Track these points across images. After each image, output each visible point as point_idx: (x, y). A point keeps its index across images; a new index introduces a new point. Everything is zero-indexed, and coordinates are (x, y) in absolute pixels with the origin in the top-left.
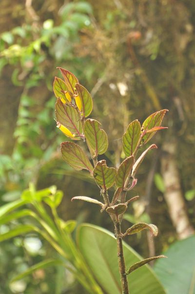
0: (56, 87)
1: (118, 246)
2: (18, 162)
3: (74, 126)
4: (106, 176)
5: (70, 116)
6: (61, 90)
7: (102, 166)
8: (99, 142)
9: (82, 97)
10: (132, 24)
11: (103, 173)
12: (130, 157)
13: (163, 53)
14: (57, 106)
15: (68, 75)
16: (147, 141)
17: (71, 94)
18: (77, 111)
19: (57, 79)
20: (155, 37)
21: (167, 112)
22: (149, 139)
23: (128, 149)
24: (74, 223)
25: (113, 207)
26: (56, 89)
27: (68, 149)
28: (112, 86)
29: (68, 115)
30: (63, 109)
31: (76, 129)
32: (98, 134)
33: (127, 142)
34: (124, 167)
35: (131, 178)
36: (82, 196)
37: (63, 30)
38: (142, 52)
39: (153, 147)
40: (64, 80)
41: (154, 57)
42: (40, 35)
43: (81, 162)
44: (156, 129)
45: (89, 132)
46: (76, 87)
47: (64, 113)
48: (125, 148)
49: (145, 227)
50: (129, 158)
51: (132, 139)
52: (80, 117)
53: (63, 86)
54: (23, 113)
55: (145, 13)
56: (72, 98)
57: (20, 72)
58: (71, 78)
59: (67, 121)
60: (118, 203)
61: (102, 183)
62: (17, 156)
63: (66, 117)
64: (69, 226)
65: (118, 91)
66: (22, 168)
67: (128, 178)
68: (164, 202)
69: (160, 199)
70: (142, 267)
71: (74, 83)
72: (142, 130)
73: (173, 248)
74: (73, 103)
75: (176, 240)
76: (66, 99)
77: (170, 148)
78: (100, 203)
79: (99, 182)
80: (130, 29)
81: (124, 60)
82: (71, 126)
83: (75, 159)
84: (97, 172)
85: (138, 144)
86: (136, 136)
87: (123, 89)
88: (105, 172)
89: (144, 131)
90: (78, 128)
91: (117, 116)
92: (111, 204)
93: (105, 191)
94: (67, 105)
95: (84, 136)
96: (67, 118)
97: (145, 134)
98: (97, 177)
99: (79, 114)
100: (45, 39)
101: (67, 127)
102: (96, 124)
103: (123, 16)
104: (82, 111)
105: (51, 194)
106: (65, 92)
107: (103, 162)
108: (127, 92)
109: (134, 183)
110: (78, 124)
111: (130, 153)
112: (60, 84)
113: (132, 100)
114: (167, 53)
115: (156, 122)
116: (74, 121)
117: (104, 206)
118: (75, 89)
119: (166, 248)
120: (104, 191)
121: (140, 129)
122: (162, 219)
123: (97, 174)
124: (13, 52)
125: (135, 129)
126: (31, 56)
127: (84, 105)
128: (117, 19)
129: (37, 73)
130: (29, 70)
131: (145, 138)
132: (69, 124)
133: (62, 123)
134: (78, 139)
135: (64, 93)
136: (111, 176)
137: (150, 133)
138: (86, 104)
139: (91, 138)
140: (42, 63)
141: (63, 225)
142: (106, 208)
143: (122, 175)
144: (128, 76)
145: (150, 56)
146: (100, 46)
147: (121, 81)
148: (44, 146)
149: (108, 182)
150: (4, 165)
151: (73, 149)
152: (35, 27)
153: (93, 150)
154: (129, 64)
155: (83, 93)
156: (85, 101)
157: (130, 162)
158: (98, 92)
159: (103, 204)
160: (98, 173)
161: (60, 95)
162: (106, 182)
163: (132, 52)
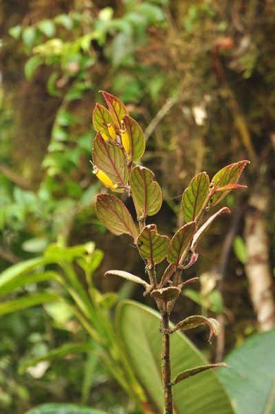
0: (97, 117)
1: (164, 345)
2: (45, 203)
3: (117, 172)
4: (154, 247)
5: (113, 158)
6: (103, 122)
7: (150, 232)
8: (149, 199)
9: (131, 134)
10: (223, 26)
11: (151, 243)
12: (191, 222)
13: (261, 70)
14: (96, 143)
15: (114, 102)
16: (217, 202)
17: (116, 128)
18: (123, 152)
19: (98, 106)
20: (253, 47)
21: (248, 164)
22: (219, 200)
23: (190, 211)
24: (114, 297)
25: (161, 291)
26: (97, 119)
27: (106, 205)
28: (186, 111)
29: (109, 157)
30: (103, 148)
31: (119, 177)
32: (149, 187)
33: (188, 201)
34: (182, 236)
35: (190, 252)
36: (120, 270)
37: (124, 24)
38: (233, 65)
39: (224, 210)
40: (107, 108)
41: (247, 75)
42: (92, 27)
43: (123, 224)
44: (230, 187)
45: (137, 182)
46: (124, 120)
47: (104, 153)
48: (185, 209)
49: (202, 322)
50: (189, 224)
51: (196, 199)
52: (127, 162)
53: (106, 117)
54: (58, 135)
55: (243, 11)
56: (118, 133)
57: (60, 77)
58: (117, 107)
59: (108, 165)
60: (168, 285)
61: (150, 256)
62: (44, 194)
63: (106, 159)
64: (107, 300)
65: (193, 118)
66: (51, 212)
67: (185, 252)
68: (244, 277)
69: (239, 272)
70: (195, 376)
71: (121, 114)
72: (211, 187)
73: (250, 342)
74: (119, 141)
75: (255, 332)
76: (108, 135)
77: (260, 203)
78: (144, 282)
79: (145, 255)
80: (218, 33)
81: (206, 75)
82: (113, 172)
83: (115, 219)
84: (143, 240)
85: (203, 206)
86: (202, 193)
87: (200, 115)
88: (153, 241)
89: (213, 188)
90: (122, 176)
91: (189, 153)
92: (159, 286)
93: (152, 267)
94: (110, 143)
95: (129, 187)
96: (109, 160)
97: (215, 192)
98: (142, 247)
99: (125, 157)
100: (98, 34)
101: (107, 173)
102: (147, 174)
103: (212, 13)
104: (129, 154)
105: (87, 253)
106: (109, 125)
107: (152, 227)
108: (205, 120)
109: (194, 259)
110: (122, 171)
111: (191, 216)
112: (102, 114)
113: (211, 132)
114: (268, 70)
115: (231, 177)
116: (118, 165)
117: (148, 287)
118: (122, 122)
119: (240, 342)
120: (150, 267)
121: (208, 186)
122: (238, 300)
123: (142, 243)
124: (52, 48)
125: (202, 184)
126: (76, 57)
127: (132, 145)
128: (202, 17)
129: (83, 81)
130: (73, 75)
131: (214, 198)
132: (111, 170)
133: (100, 168)
134: (121, 191)
135: (107, 127)
136: (162, 247)
137: (221, 192)
138: (136, 144)
139: (139, 191)
140: (91, 68)
141: (99, 298)
142: (151, 291)
143: (177, 246)
144: (208, 98)
145: (243, 72)
146: (173, 52)
147: (198, 104)
148: (84, 183)
149: (157, 255)
150: (27, 206)
151: (112, 205)
152: (86, 17)
153: (139, 208)
154: (213, 80)
155: (133, 128)
156: (135, 141)
157: (190, 230)
158: (166, 116)
159: (147, 285)
160: (144, 242)
161: (101, 129)
162: (154, 254)
163: (218, 65)
